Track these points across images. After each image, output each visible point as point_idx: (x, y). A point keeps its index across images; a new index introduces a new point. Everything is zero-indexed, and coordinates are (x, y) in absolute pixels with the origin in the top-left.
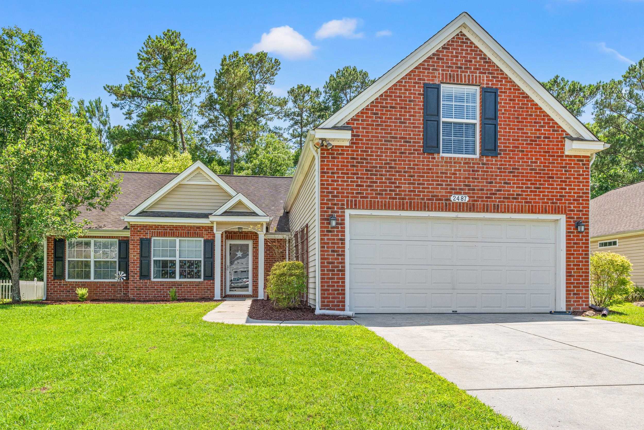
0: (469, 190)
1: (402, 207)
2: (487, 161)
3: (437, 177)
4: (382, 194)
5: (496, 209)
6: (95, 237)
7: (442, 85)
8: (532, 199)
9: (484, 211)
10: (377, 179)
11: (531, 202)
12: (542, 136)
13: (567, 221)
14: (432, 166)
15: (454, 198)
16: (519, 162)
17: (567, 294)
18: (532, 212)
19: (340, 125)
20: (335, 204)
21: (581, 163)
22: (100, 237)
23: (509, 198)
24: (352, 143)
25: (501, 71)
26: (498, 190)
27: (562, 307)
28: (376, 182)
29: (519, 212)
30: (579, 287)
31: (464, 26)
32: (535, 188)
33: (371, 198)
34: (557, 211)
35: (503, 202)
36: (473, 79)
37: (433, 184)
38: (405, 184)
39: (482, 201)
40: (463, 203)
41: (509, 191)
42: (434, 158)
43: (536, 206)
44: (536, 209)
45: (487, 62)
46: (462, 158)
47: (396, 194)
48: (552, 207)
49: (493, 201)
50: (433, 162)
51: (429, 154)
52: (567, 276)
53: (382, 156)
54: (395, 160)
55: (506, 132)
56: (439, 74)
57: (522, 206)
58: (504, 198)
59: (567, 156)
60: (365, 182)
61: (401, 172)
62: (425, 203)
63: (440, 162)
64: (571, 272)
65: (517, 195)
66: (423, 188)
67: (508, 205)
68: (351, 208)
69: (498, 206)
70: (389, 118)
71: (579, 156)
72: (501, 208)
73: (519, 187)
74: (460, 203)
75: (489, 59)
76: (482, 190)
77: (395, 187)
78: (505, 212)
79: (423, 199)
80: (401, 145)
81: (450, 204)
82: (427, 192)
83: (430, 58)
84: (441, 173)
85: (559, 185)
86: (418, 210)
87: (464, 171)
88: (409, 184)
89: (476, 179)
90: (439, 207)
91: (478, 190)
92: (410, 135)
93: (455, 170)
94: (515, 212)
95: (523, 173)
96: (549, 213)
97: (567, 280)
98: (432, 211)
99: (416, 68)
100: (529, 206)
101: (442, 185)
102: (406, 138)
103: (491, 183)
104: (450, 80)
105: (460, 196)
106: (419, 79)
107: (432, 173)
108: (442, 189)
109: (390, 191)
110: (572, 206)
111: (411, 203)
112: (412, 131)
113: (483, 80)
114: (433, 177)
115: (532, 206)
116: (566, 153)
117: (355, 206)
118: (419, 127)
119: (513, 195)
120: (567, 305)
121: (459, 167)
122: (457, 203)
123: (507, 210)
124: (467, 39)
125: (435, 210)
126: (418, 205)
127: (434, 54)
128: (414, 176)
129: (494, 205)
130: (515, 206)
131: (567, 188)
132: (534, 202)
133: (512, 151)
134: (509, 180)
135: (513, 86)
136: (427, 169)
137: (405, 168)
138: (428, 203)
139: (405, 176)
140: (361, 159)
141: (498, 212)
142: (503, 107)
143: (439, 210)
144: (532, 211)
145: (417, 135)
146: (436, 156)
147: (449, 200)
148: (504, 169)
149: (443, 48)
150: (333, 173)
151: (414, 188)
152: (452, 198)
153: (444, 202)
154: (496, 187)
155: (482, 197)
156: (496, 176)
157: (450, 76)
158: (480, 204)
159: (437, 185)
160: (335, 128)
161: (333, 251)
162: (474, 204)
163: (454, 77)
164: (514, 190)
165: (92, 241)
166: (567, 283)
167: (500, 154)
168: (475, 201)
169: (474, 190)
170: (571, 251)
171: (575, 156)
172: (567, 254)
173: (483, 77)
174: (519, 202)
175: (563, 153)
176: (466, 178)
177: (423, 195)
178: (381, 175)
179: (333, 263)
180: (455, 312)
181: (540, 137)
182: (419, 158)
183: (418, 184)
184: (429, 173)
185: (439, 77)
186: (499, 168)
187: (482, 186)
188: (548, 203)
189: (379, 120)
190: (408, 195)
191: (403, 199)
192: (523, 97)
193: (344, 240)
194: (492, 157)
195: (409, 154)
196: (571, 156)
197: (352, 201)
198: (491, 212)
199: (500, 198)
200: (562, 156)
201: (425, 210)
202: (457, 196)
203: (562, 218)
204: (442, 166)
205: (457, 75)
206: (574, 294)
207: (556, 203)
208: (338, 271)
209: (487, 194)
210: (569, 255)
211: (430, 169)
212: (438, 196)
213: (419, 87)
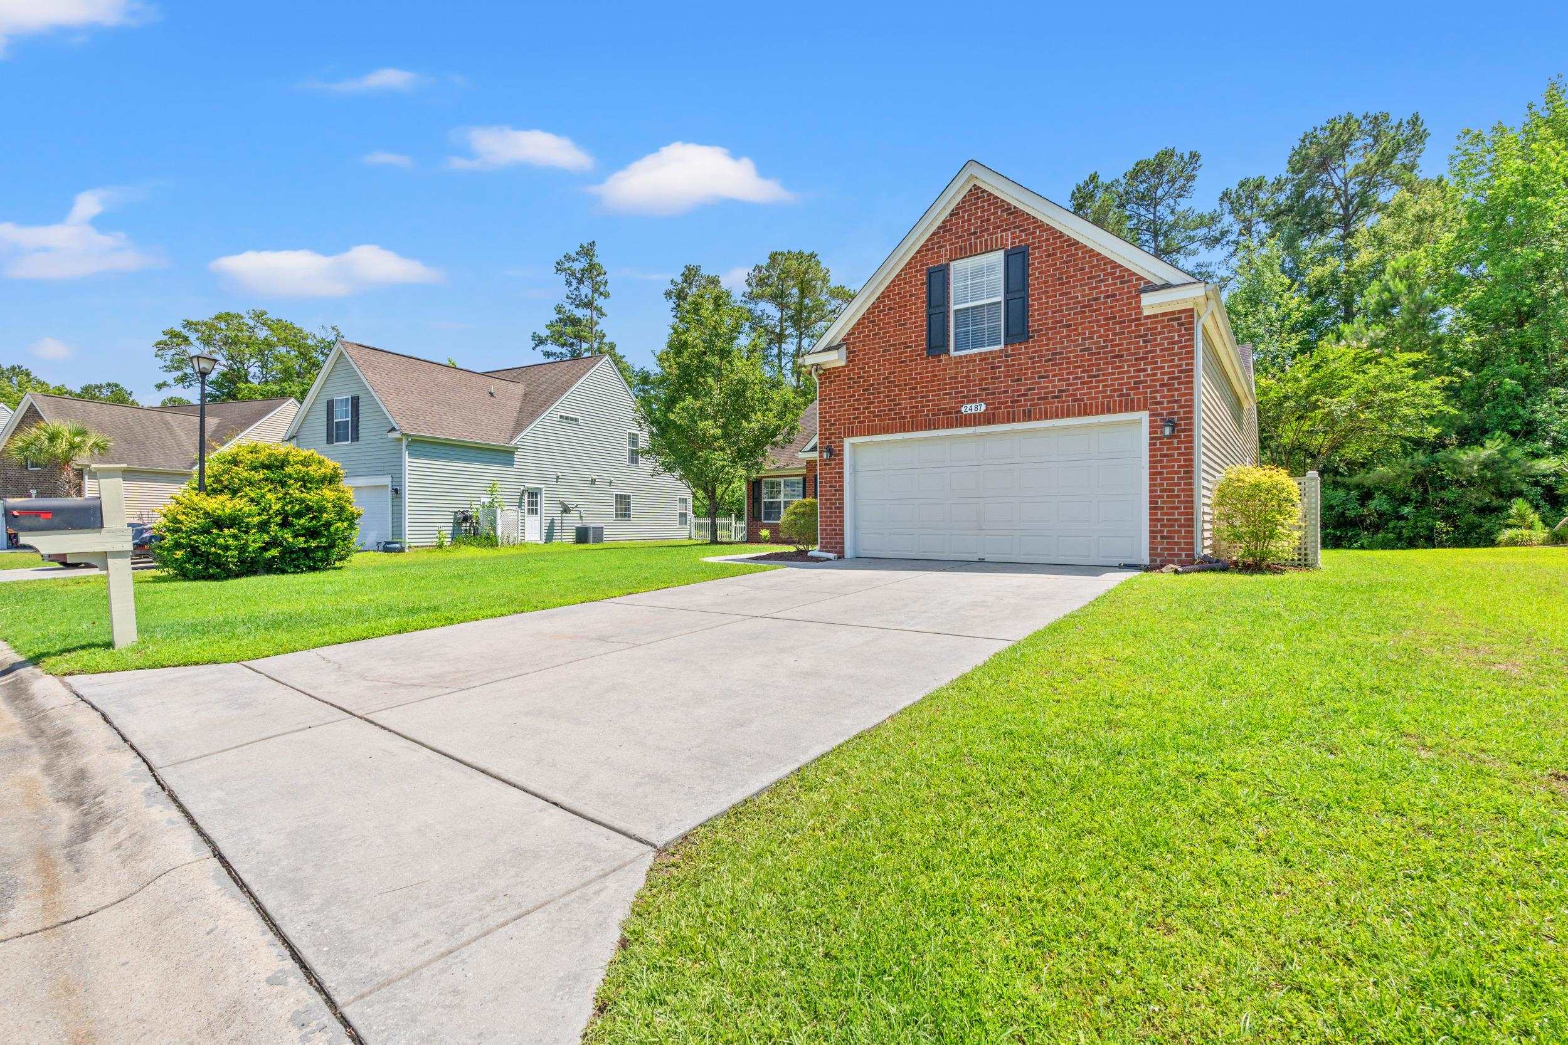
0: (987, 394)
1: (903, 429)
2: (1013, 350)
3: (945, 384)
4: (880, 416)
5: (1028, 416)
6: (784, 476)
7: (952, 264)
8: (1084, 394)
9: (1008, 421)
10: (874, 398)
11: (1082, 400)
12: (1102, 296)
13: (1151, 421)
14: (938, 371)
15: (967, 409)
16: (1062, 343)
17: (1151, 537)
18: (1086, 414)
19: (835, 344)
20: (832, 434)
21: (1175, 323)
22: (788, 476)
23: (1046, 398)
24: (849, 362)
25: (1034, 218)
26: (1030, 389)
27: (1146, 560)
28: (874, 403)
29: (1063, 417)
30: (1173, 526)
31: (972, 177)
32: (1089, 377)
33: (869, 421)
34: (1128, 406)
35: (1037, 404)
36: (992, 242)
37: (939, 395)
38: (906, 399)
39: (1005, 408)
40: (980, 414)
41: (1047, 387)
42: (940, 361)
43: (1091, 404)
44: (1091, 407)
45: (1012, 213)
46: (975, 355)
47: (895, 414)
48: (1121, 401)
49: (1022, 406)
50: (939, 366)
51: (934, 356)
52: (1151, 508)
53: (880, 370)
54: (894, 373)
55: (1042, 304)
56: (946, 250)
57: (1068, 406)
58: (1039, 399)
59: (1147, 317)
60: (862, 404)
61: (901, 385)
62: (930, 420)
63: (948, 365)
64: (1157, 503)
65: (1060, 391)
66: (927, 401)
67: (1046, 409)
68: (849, 436)
69: (1030, 411)
70: (887, 323)
71: (1173, 313)
72: (1035, 413)
73: (1064, 380)
74: (975, 414)
75: (1015, 207)
76: (1005, 392)
77: (895, 405)
78: (1040, 419)
79: (927, 415)
80: (901, 353)
81: (961, 417)
82: (933, 405)
83: (934, 234)
84: (950, 378)
85: (1132, 366)
86: (921, 430)
87: (980, 370)
88: (910, 398)
89: (996, 378)
90: (947, 423)
91: (999, 393)
92: (911, 337)
93: (968, 372)
94: (1057, 417)
95: (1069, 358)
96: (1115, 412)
97: (1151, 514)
98: (938, 428)
99: (918, 252)
100: (1079, 406)
101: (951, 394)
102: (906, 343)
103: (1018, 380)
104: (961, 254)
105: (973, 405)
106: (922, 265)
107: (938, 380)
108: (950, 399)
109: (889, 410)
110: (1158, 395)
111: (913, 421)
112: (913, 332)
113: (1007, 240)
114: (939, 385)
115: (1085, 405)
116: (1146, 313)
117: (853, 433)
118: (922, 326)
119: (1054, 392)
120: (1150, 555)
121: (974, 366)
122: (970, 415)
123: (1045, 415)
124: (984, 191)
125: (943, 428)
126: (921, 423)
127: (939, 228)
128: (916, 388)
129: (1024, 410)
130: (1057, 408)
131: (1149, 368)
132: (1088, 399)
133: (1051, 329)
134: (1046, 371)
135: (1052, 234)
136: (932, 376)
137: (905, 380)
138: (934, 419)
139: (905, 390)
140: (858, 378)
141: (1030, 420)
142: (1037, 268)
143: (947, 427)
144: (1086, 412)
145: (920, 336)
146: (943, 357)
147: (960, 412)
148: (1038, 357)
149: (951, 215)
150: (830, 399)
151: (916, 402)
152: (963, 410)
153: (954, 416)
154: (1026, 384)
155: (1006, 402)
156: (1027, 369)
157: (961, 249)
158: (1003, 412)
159: (944, 394)
160: (828, 349)
161: (830, 486)
162: (994, 414)
163: (965, 248)
164: (1054, 384)
165: (782, 480)
166: (1151, 520)
167: (1033, 337)
168: (995, 408)
169: (994, 393)
170: (1156, 468)
171: (1163, 314)
172: (1151, 474)
173: (1007, 235)
174: (1063, 402)
175: (1141, 313)
176: (983, 379)
177: (928, 410)
178: (879, 393)
179: (831, 499)
180: (982, 560)
181: (1098, 299)
182: (922, 364)
183: (921, 397)
184: (934, 381)
185: (946, 255)
186: (1030, 358)
187: (1005, 387)
188: (1112, 396)
189: (876, 328)
190: (910, 413)
191: (904, 418)
192: (1068, 246)
193: (842, 473)
194: (1020, 344)
195: (910, 361)
196: (1155, 316)
197: (849, 428)
198: (1019, 421)
199: (1033, 399)
200: (1140, 319)
201: (930, 429)
202: (969, 406)
203: (1144, 416)
204: (951, 369)
205: (970, 244)
206: (1162, 537)
207: (1128, 395)
208: (836, 508)
209: (1013, 396)
210: (1153, 474)
211: (935, 376)
212: (946, 409)
213: (921, 275)
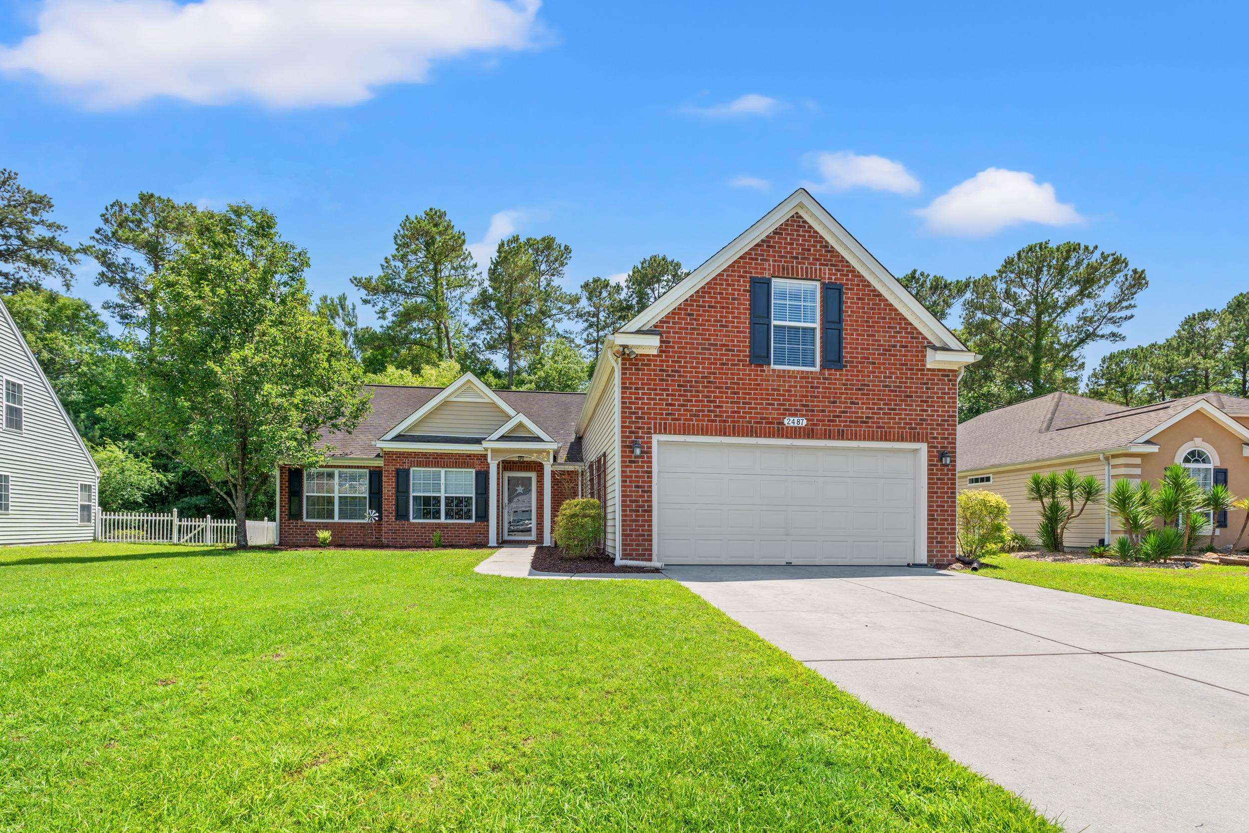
0: (807, 411)
1: (723, 433)
2: (830, 374)
3: (767, 394)
4: (698, 416)
5: (841, 436)
6: (340, 467)
7: (773, 280)
8: (885, 423)
9: (825, 438)
10: (692, 396)
11: (883, 427)
12: (898, 345)
13: (929, 452)
14: (761, 380)
15: (789, 422)
16: (869, 376)
17: (928, 542)
18: (886, 440)
19: (645, 328)
20: (639, 428)
21: (946, 379)
22: (347, 467)
23: (856, 422)
24: (661, 351)
25: (847, 262)
26: (843, 412)
27: (925, 561)
28: (691, 401)
29: (868, 440)
30: (943, 533)
31: (801, 205)
32: (889, 409)
33: (685, 420)
34: (916, 438)
35: (850, 426)
36: (811, 272)
37: (762, 404)
38: (727, 402)
39: (823, 425)
40: (800, 428)
41: (857, 413)
42: (763, 371)
43: (890, 432)
44: (890, 435)
45: (829, 251)
46: (798, 372)
47: (715, 416)
48: (910, 433)
49: (837, 426)
50: (762, 376)
51: (757, 365)
52: (929, 520)
53: (698, 368)
54: (714, 373)
55: (853, 339)
56: (769, 265)
57: (873, 431)
58: (850, 422)
59: (929, 370)
60: (677, 400)
61: (722, 388)
62: (752, 427)
63: (770, 376)
64: (933, 515)
65: (867, 418)
66: (749, 408)
67: (856, 431)
68: (660, 433)
69: (843, 431)
70: (707, 321)
71: (944, 370)
72: (847, 434)
73: (870, 408)
74: (795, 428)
75: (832, 247)
76: (823, 411)
77: (715, 407)
78: (851, 439)
79: (750, 422)
80: (722, 355)
81: (783, 428)
82: (755, 413)
83: (757, 245)
84: (773, 390)
85: (918, 406)
86: (743, 436)
87: (801, 387)
88: (732, 403)
89: (815, 397)
90: (769, 433)
91: (818, 411)
92: (733, 341)
93: (790, 386)
94: (864, 439)
95: (874, 390)
96: (906, 441)
97: (928, 524)
98: (760, 436)
99: (741, 258)
100: (882, 432)
101: (773, 405)
102: (728, 346)
103: (834, 402)
104: (783, 273)
105: (796, 419)
106: (745, 272)
107: (761, 390)
108: (773, 409)
109: (709, 411)
110: (935, 432)
111: (734, 426)
112: (737, 337)
113: (825, 274)
114: (762, 394)
115: (886, 432)
116: (928, 366)
117: (665, 430)
118: (745, 332)
119: (862, 417)
120: (928, 556)
121: (795, 382)
122: (791, 427)
123: (855, 437)
124: (805, 222)
125: (765, 436)
126: (743, 429)
127: (763, 241)
128: (738, 393)
129: (838, 430)
130: (864, 431)
131: (929, 409)
132: (888, 427)
133: (861, 363)
134: (856, 399)
135: (862, 281)
136: (755, 385)
137: (727, 383)
138: (756, 427)
139: (727, 393)
140: (672, 371)
141: (843, 439)
142: (850, 307)
143: (769, 437)
144: (886, 438)
145: (743, 342)
146: (765, 368)
147: (783, 423)
148: (851, 385)
149: (775, 233)
150: (637, 389)
151: (738, 408)
152: (786, 421)
153: (776, 426)
154: (840, 407)
155: (824, 421)
156: (841, 394)
157: (783, 268)
158: (821, 429)
159: (767, 404)
160: (639, 332)
161: (637, 487)
162: (813, 429)
163: (788, 269)
164: (863, 412)
165: (336, 471)
166: (928, 529)
167: (846, 366)
168: (814, 425)
169: (813, 411)
170: (933, 488)
171: (939, 370)
172: (929, 492)
173: (825, 270)
174: (870, 427)
175: (924, 365)
176: (803, 396)
177: (750, 418)
178: (698, 391)
179: (637, 501)
180: (789, 564)
181: (895, 346)
182: (745, 370)
183: (744, 403)
184: (756, 389)
185: (769, 270)
186: (844, 384)
187: (823, 406)
188: (905, 428)
189: (695, 323)
190: (731, 417)
191: (725, 421)
192: (874, 295)
193: (651, 472)
194: (836, 370)
195: (732, 365)
196: (933, 370)
197: (660, 424)
198: (834, 439)
199: (846, 421)
200: (923, 370)
201: (752, 436)
202: (792, 419)
203: (923, 447)
204: (773, 381)
205: (792, 267)
206: (937, 542)
207: (916, 428)
208: (643, 511)
209: (829, 416)
210: (931, 493)
211: (758, 385)
212: (768, 418)
213: (744, 281)
